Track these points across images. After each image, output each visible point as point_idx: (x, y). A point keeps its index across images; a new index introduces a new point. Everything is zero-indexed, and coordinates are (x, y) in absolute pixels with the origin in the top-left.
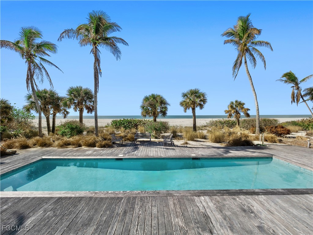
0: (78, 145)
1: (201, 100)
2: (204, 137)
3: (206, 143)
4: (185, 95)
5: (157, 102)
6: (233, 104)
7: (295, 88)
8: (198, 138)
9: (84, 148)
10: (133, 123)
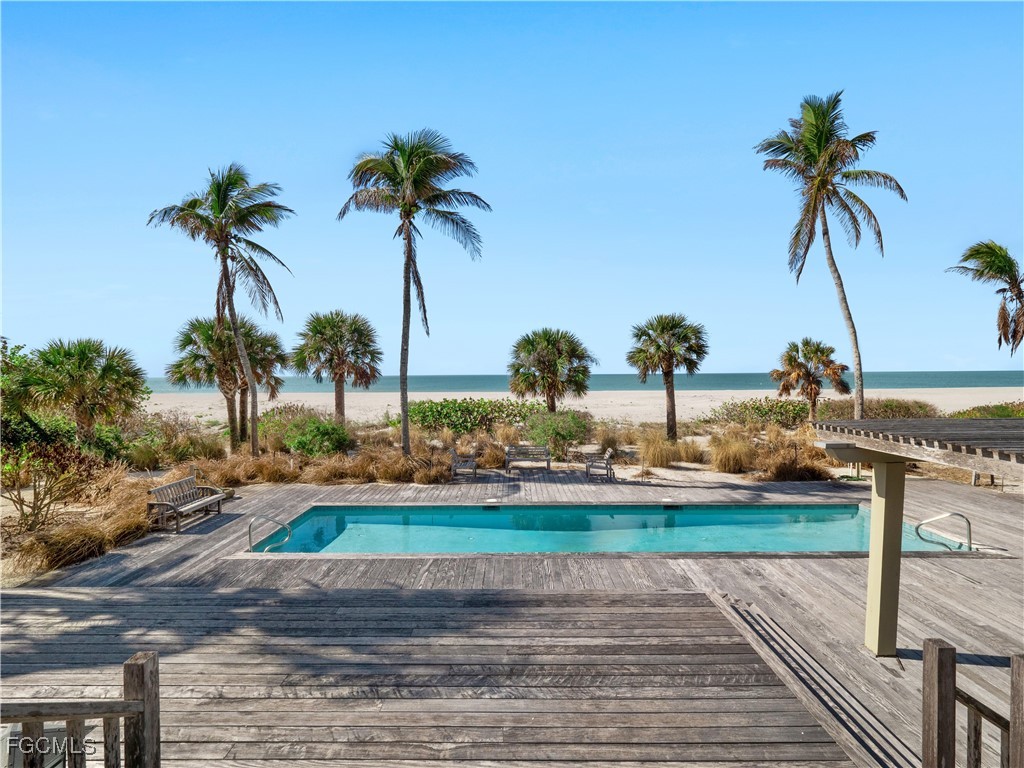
0: (367, 477)
1: (690, 349)
2: (699, 458)
3: (701, 473)
4: (640, 333)
5: (560, 353)
6: (798, 352)
7: (1009, 294)
8: (680, 460)
9: (381, 483)
10: (478, 411)
